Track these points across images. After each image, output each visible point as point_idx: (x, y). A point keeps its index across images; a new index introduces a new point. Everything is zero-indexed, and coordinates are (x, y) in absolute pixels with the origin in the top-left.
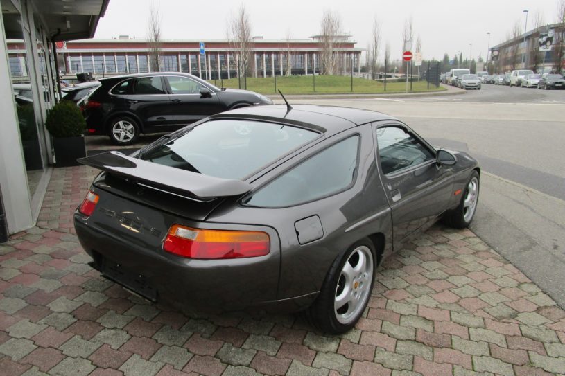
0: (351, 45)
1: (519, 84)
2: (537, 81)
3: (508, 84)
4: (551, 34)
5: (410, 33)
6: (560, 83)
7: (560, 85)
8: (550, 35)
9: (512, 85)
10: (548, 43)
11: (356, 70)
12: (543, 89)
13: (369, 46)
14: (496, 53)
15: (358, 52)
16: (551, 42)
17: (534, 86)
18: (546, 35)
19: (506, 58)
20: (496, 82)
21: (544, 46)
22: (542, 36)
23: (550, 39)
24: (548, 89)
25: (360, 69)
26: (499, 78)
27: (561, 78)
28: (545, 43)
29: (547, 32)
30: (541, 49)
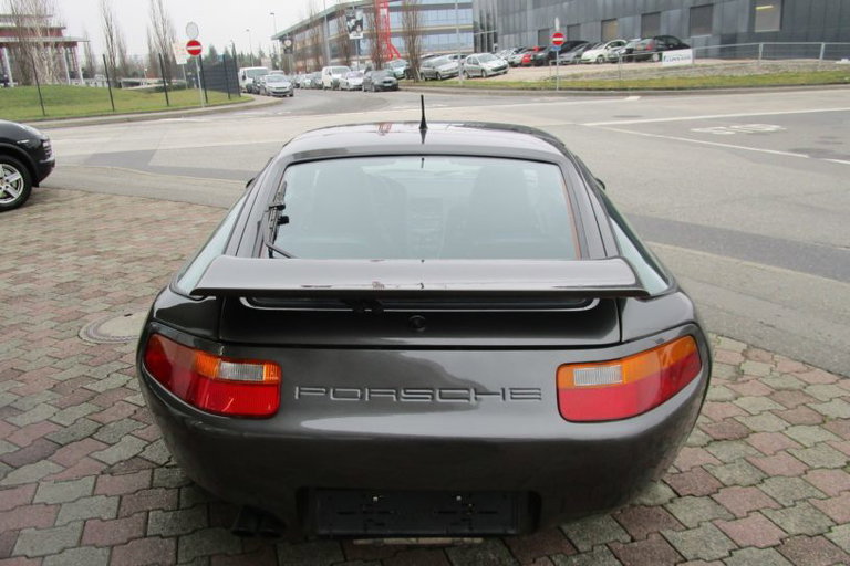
0: (58, 31)
1: (336, 86)
2: (359, 81)
3: (320, 87)
4: (359, 15)
5: (162, 12)
6: (390, 82)
7: (389, 85)
8: (359, 18)
9: (327, 88)
10: (359, 29)
11: (73, 75)
12: (370, 91)
13: (86, 33)
14: (288, 43)
15: (72, 44)
16: (362, 26)
17: (359, 88)
18: (354, 17)
19: (304, 49)
20: (302, 85)
21: (355, 33)
22: (349, 19)
23: (360, 23)
24: (377, 91)
25: (81, 73)
26: (305, 79)
27: (389, 76)
28: (354, 28)
29: (354, 13)
30: (352, 36)
